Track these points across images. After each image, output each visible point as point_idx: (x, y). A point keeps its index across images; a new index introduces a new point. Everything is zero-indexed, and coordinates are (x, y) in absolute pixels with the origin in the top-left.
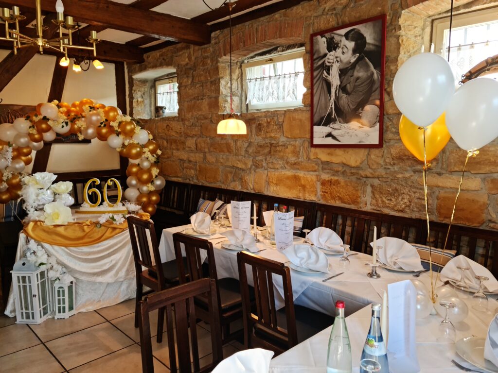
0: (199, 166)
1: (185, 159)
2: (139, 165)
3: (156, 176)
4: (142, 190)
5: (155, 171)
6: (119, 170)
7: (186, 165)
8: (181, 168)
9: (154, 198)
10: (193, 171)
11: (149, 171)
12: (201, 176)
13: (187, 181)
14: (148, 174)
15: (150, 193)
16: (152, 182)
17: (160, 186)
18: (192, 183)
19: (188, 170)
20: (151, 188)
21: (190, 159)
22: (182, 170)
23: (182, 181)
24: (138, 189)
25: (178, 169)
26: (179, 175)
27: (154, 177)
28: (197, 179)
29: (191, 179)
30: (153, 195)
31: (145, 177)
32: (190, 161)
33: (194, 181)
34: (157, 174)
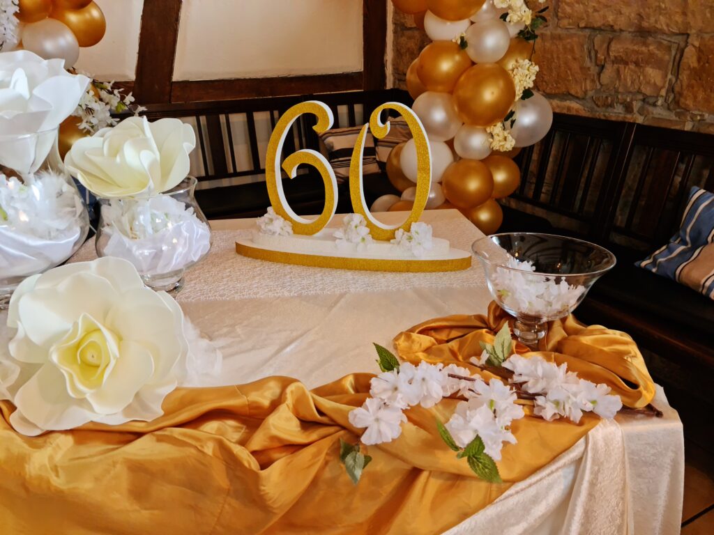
0: (700, 50)
1: (621, 22)
2: (463, 44)
3: (527, 94)
4: (465, 148)
5: (524, 73)
6: (359, 73)
7: (617, 49)
8: (588, 63)
9: (500, 177)
10: (654, 74)
11: (501, 73)
13: (617, 113)
14: (501, 83)
15: (493, 158)
16: (508, 117)
17: (531, 130)
18: (640, 120)
19: (628, 72)
20: (504, 140)
21: (645, 24)
22: (594, 70)
23: (584, 113)
24: (450, 144)
25: (575, 66)
26: (575, 89)
27: (519, 92)
28: (675, 103)
29: (636, 105)
30: (497, 167)
31: (489, 94)
32: (643, 33)
33: (660, 114)
34: (531, 85)
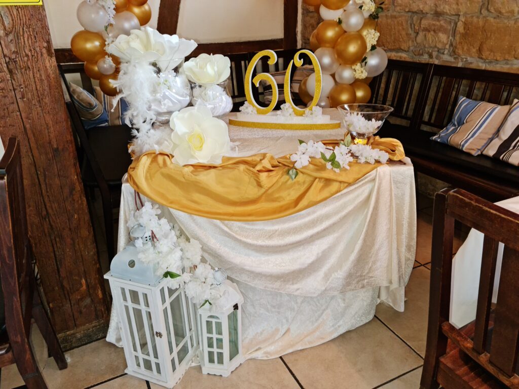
0: (465, 24)
1: (426, 9)
2: (340, 22)
3: (373, 48)
4: (341, 77)
5: (371, 37)
6: (281, 39)
7: (425, 23)
8: (410, 31)
9: (360, 94)
10: (443, 37)
11: (359, 37)
12: (465, 48)
13: (425, 59)
14: (359, 42)
15: (356, 83)
16: (364, 60)
17: (376, 67)
18: (437, 62)
19: (430, 36)
20: (361, 72)
21: (438, 10)
22: (413, 35)
23: (408, 59)
24: (333, 76)
25: (404, 33)
26: (404, 46)
27: (369, 47)
28: (454, 53)
29: (435, 54)
30: (359, 89)
31: (352, 48)
32: (438, 14)
33: (446, 59)
34: (375, 43)
